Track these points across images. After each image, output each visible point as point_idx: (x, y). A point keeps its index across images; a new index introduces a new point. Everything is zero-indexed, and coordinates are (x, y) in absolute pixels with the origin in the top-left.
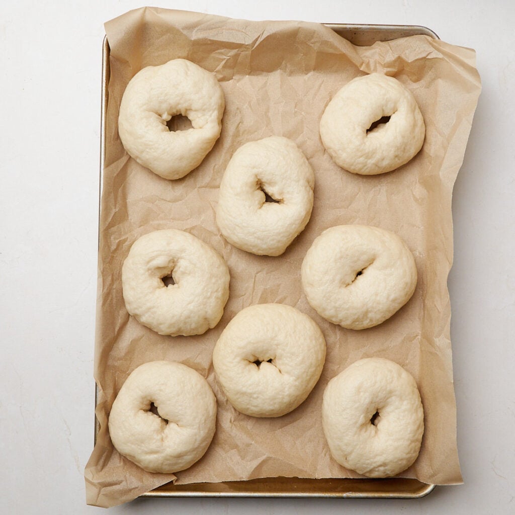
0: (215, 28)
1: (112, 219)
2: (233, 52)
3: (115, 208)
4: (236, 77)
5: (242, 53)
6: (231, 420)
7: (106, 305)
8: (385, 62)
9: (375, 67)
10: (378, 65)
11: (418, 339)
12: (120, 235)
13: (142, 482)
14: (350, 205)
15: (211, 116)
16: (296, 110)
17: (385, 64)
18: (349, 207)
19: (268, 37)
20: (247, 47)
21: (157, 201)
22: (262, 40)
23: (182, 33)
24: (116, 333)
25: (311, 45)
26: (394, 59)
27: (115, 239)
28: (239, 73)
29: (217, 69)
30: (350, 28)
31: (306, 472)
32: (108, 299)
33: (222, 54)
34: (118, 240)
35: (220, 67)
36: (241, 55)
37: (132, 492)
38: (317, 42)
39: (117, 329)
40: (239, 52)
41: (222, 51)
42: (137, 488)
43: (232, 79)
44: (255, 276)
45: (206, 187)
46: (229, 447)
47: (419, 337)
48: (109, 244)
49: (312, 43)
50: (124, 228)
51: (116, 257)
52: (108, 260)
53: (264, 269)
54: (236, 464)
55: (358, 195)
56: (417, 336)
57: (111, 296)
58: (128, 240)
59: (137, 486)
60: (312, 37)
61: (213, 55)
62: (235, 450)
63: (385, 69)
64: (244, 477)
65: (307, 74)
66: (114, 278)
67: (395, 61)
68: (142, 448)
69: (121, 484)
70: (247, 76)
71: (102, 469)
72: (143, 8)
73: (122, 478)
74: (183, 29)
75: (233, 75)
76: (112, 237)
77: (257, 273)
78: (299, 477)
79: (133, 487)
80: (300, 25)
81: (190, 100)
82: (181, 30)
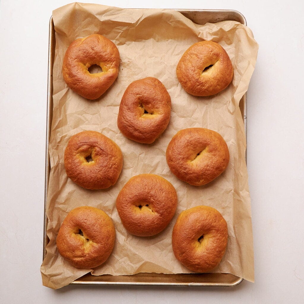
0: (115, 14)
1: (58, 124)
2: (125, 28)
3: (60, 118)
4: (127, 43)
5: (131, 28)
6: (125, 240)
7: (55, 173)
8: (213, 32)
9: (207, 35)
10: (208, 34)
11: (232, 192)
12: (63, 133)
13: (74, 274)
14: (192, 115)
15: (112, 65)
16: (161, 61)
17: (212, 33)
18: (192, 117)
19: (145, 19)
20: (133, 25)
21: (84, 114)
22: (141, 20)
23: (96, 17)
24: (60, 189)
25: (170, 23)
26: (217, 30)
27: (60, 135)
28: (129, 40)
29: (116, 38)
30: (192, 12)
31: (168, 270)
32: (56, 170)
33: (119, 29)
34: (61, 136)
35: (118, 37)
36: (130, 30)
37: (68, 279)
38: (173, 21)
39: (60, 186)
40: (129, 28)
41: (119, 27)
42: (70, 277)
43: (125, 44)
44: (139, 157)
45: (111, 106)
46: (123, 255)
47: (233, 191)
48: (56, 138)
49: (171, 22)
50: (65, 130)
51: (60, 145)
52: (55, 148)
53: (143, 153)
54: (128, 265)
55: (197, 109)
56: (231, 190)
57: (58, 168)
58: (67, 136)
59: (70, 276)
60: (171, 18)
61: (114, 30)
62: (127, 257)
63: (213, 36)
64: (132, 273)
65: (167, 41)
66: (60, 157)
67: (218, 31)
68: (73, 254)
69: (62, 275)
70: (134, 42)
71: (51, 267)
72: (74, 3)
73: (62, 271)
74: (96, 15)
75: (125, 42)
76: (58, 134)
77: (140, 155)
78: (164, 273)
79: (68, 276)
80: (163, 12)
81: (100, 56)
82: (96, 16)
